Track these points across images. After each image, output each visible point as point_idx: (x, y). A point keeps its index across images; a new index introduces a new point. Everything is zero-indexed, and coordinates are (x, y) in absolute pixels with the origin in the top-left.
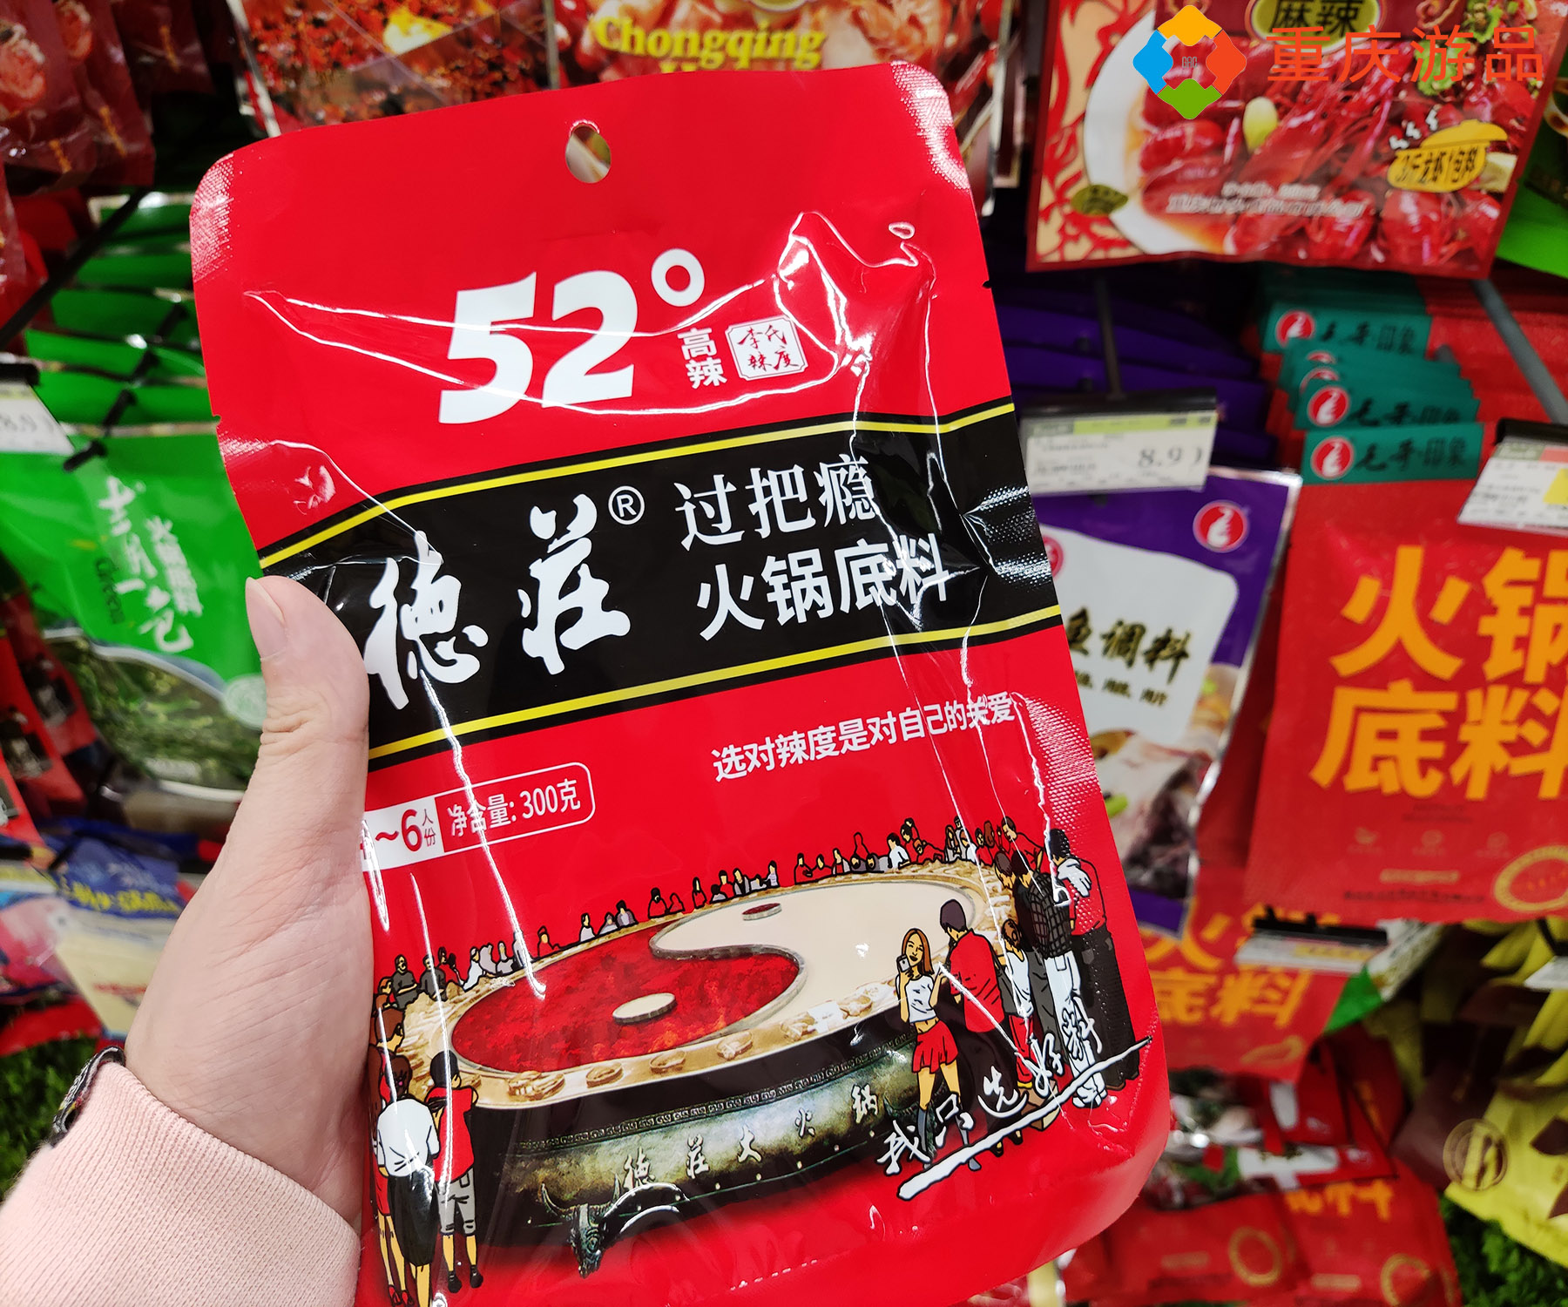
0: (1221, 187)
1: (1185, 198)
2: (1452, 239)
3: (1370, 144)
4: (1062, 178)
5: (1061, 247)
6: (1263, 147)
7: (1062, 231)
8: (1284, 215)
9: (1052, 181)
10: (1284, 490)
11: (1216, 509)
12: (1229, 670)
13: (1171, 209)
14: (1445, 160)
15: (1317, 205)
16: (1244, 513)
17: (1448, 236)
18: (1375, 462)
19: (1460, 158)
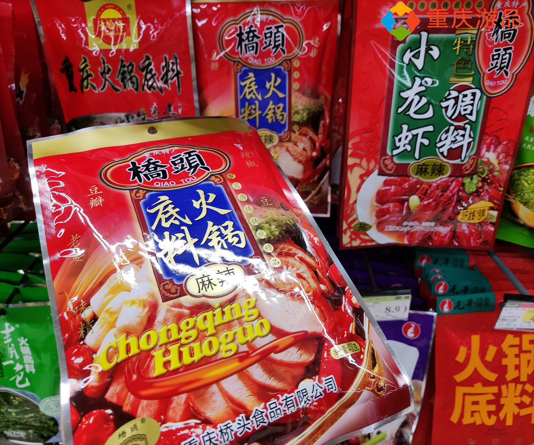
0: (402, 223)
1: (390, 226)
2: (480, 238)
3: (451, 209)
4: (350, 220)
5: (350, 242)
6: (416, 210)
7: (350, 237)
8: (423, 231)
9: (346, 221)
10: (432, 317)
11: (409, 324)
12: (419, 382)
13: (386, 230)
14: (475, 213)
15: (435, 228)
16: (418, 326)
17: (478, 237)
18: (461, 307)
19: (480, 212)
